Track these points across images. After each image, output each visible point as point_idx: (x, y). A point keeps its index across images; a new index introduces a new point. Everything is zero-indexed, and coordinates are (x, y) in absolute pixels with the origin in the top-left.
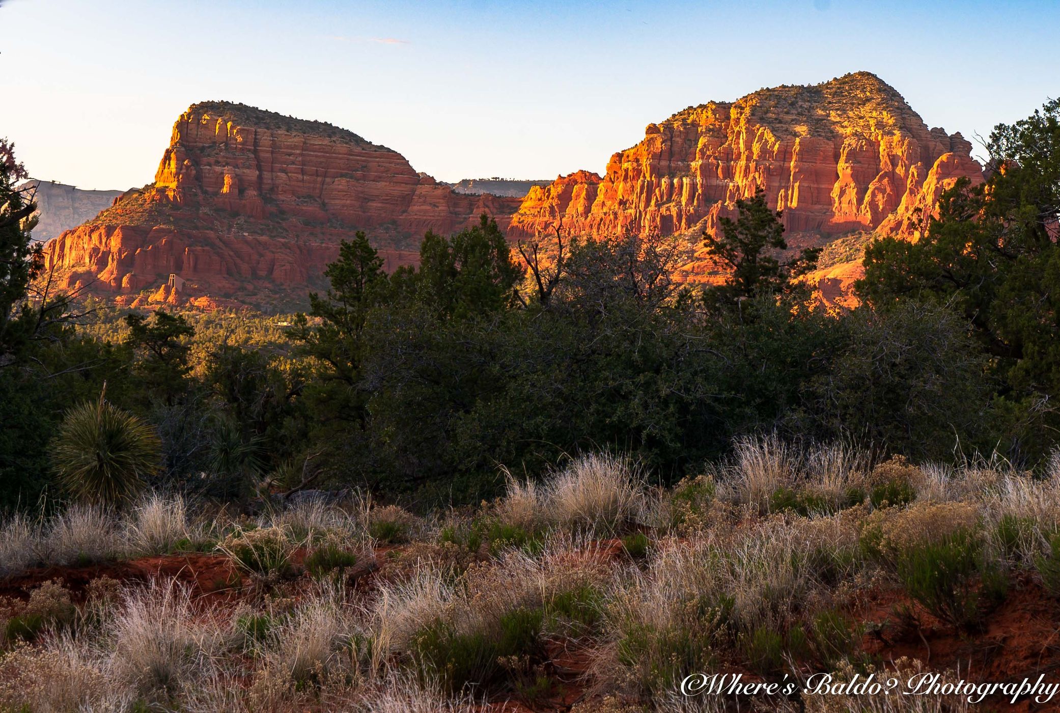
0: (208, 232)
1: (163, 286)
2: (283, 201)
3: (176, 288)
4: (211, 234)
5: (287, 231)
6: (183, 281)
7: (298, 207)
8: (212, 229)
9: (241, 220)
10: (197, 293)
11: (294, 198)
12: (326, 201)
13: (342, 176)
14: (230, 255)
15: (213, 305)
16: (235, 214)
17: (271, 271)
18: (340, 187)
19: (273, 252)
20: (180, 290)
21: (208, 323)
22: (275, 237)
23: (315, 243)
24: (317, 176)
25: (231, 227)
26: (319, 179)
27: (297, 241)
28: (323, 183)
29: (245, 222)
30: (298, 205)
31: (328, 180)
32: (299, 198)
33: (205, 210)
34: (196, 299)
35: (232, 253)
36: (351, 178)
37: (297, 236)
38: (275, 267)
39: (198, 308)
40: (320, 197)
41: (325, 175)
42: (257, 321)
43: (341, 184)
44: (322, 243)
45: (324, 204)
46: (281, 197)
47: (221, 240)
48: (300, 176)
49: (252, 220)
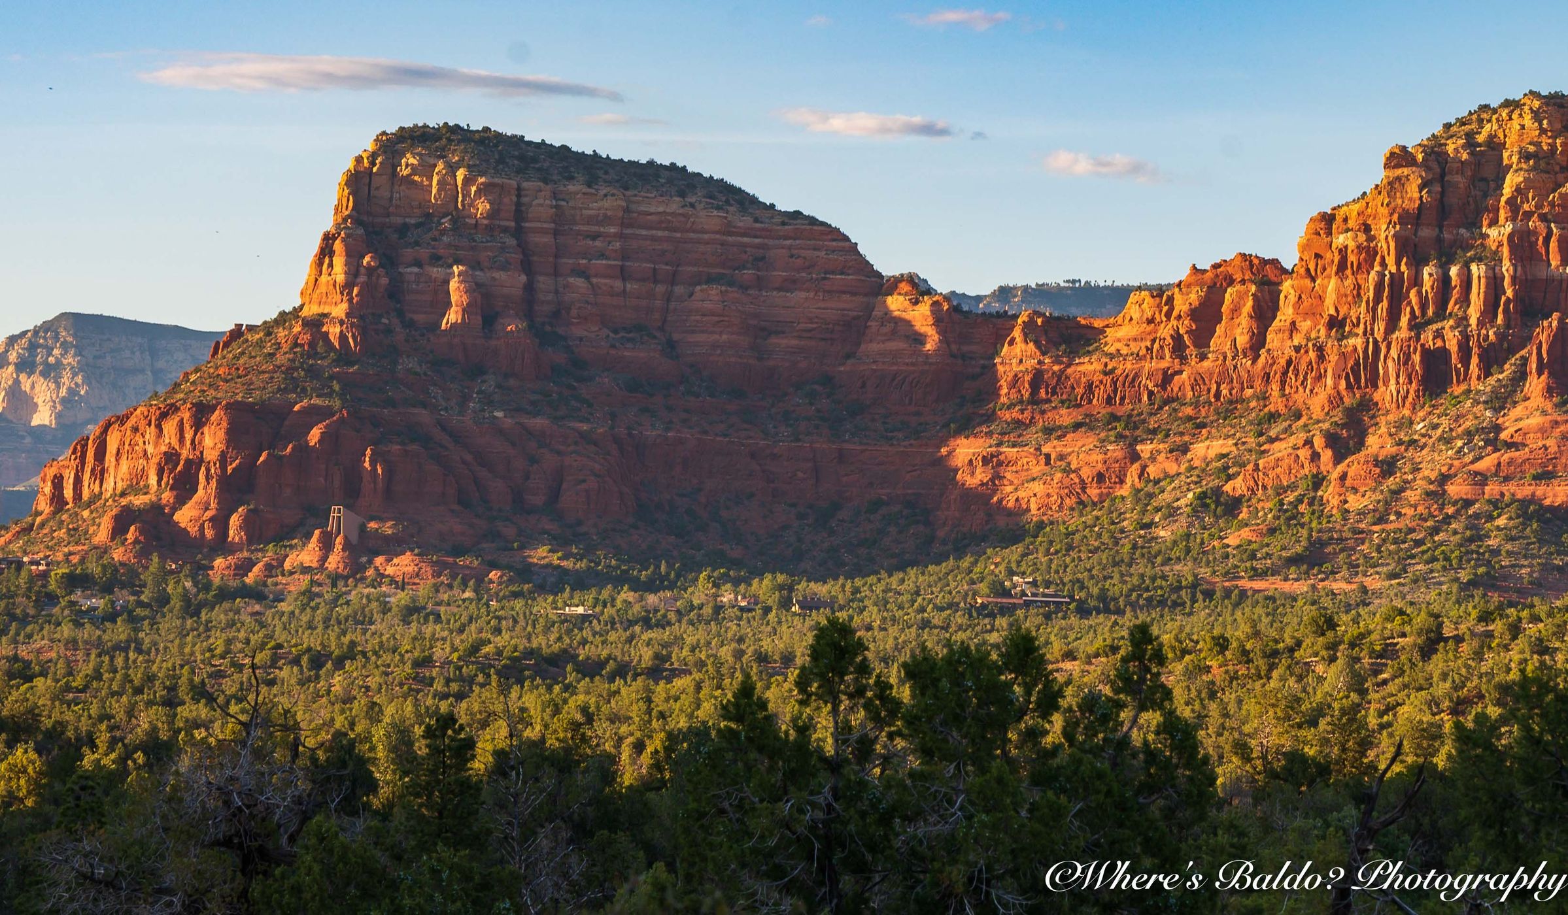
0: (416, 411)
1: (317, 532)
2: (581, 339)
3: (346, 538)
4: (423, 416)
5: (590, 405)
6: (360, 520)
7: (613, 352)
8: (425, 405)
9: (490, 383)
10: (391, 547)
11: (606, 331)
12: (676, 336)
13: (710, 280)
14: (464, 462)
15: (427, 570)
16: (477, 371)
17: (555, 494)
18: (707, 305)
19: (559, 453)
20: (354, 539)
21: (411, 611)
22: (563, 418)
23: (652, 432)
24: (656, 281)
25: (465, 399)
26: (660, 289)
27: (612, 428)
28: (668, 297)
29: (499, 386)
30: (613, 346)
31: (679, 290)
32: (616, 332)
33: (409, 363)
34: (389, 560)
35: (469, 457)
36: (731, 284)
37: (613, 416)
38: (565, 486)
39: (393, 581)
40: (661, 329)
41: (673, 280)
42: (519, 604)
43: (709, 297)
44: (667, 429)
45: (671, 345)
46: (578, 332)
47: (444, 429)
48: (618, 284)
49: (512, 382)
